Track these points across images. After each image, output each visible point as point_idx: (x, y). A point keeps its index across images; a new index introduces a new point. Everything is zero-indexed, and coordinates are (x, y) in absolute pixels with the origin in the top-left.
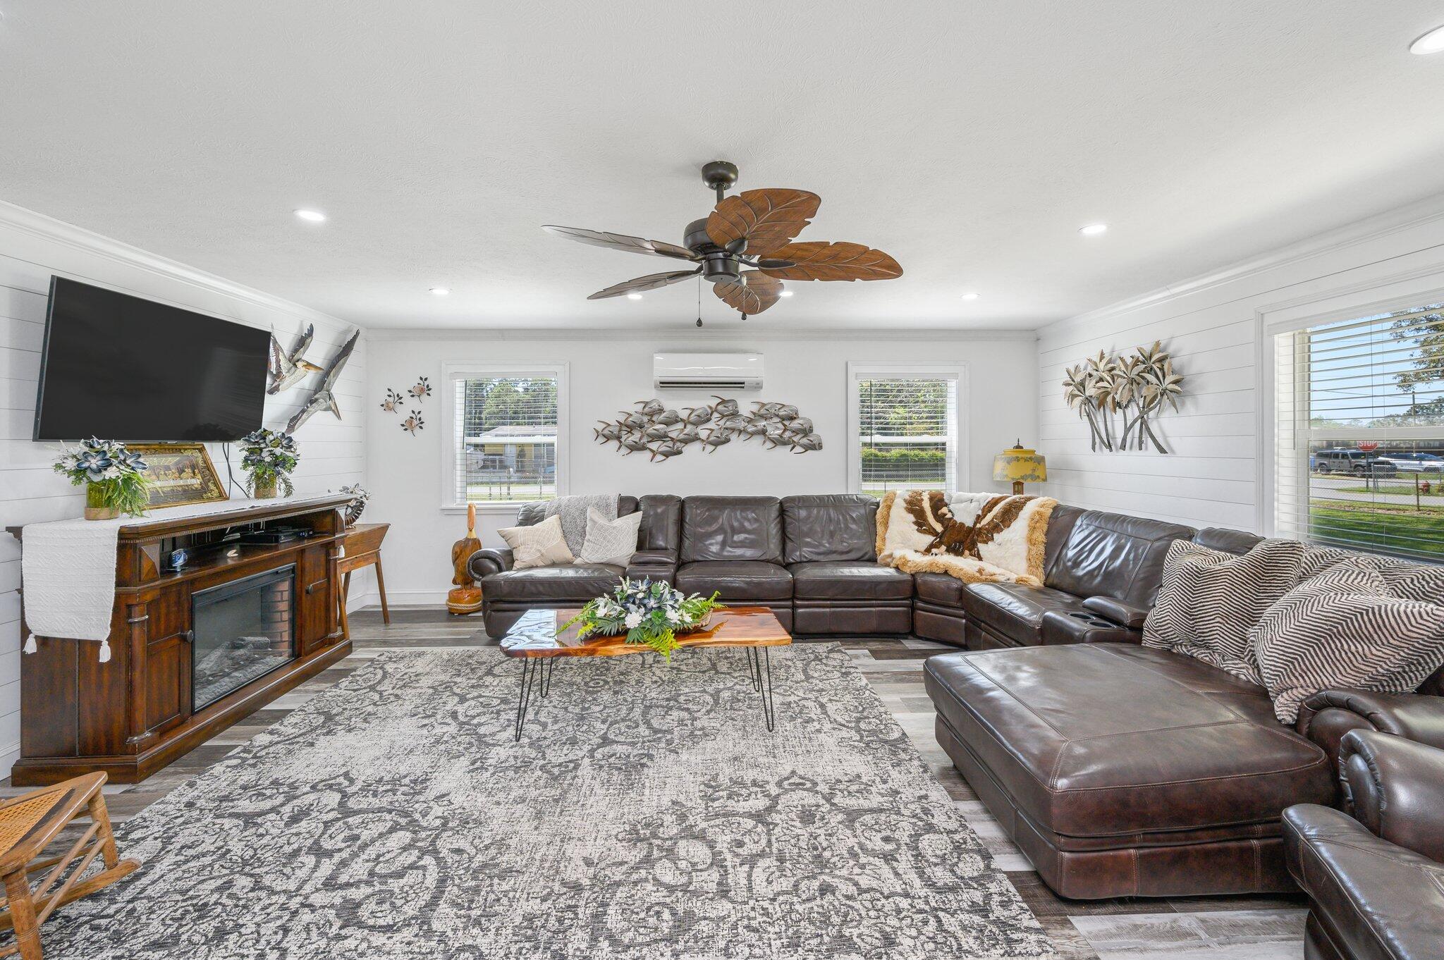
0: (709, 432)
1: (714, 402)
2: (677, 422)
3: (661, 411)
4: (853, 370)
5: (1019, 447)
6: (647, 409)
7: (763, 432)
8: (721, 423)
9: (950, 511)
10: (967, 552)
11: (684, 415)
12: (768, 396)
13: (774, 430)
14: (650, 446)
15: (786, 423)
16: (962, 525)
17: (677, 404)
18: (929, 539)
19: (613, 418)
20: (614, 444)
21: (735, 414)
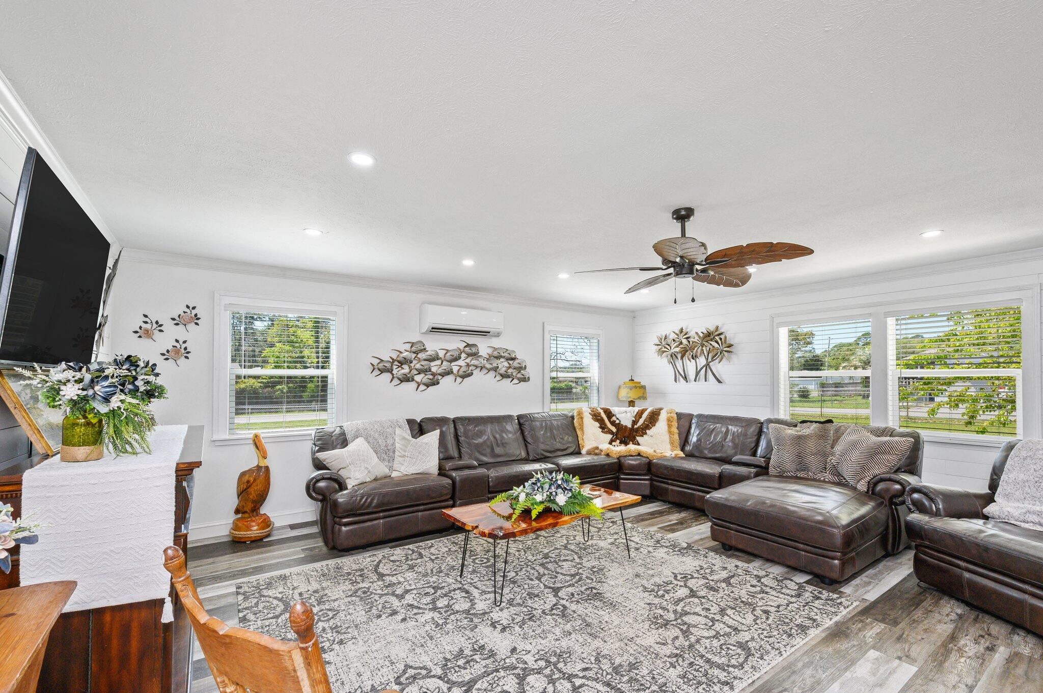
0: (458, 368)
1: (462, 346)
2: (438, 359)
3: (425, 350)
4: (547, 328)
5: (632, 380)
6: (414, 349)
7: (496, 369)
8: (468, 360)
9: (618, 419)
10: (631, 442)
11: (441, 354)
13: (503, 365)
15: (511, 362)
16: (626, 427)
17: (435, 345)
18: (609, 437)
19: (387, 355)
20: (387, 376)
21: (475, 355)
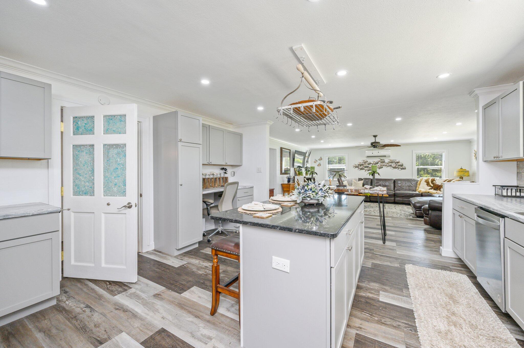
0: (378, 166)
1: (379, 160)
3: (367, 162)
4: (414, 152)
5: (461, 168)
6: (364, 162)
7: (391, 166)
8: (381, 164)
9: (436, 182)
10: (438, 190)
11: (372, 163)
12: (392, 158)
13: (393, 165)
14: (365, 169)
15: (396, 164)
16: (438, 185)
17: (371, 160)
18: (430, 187)
19: (357, 163)
20: (357, 168)
21: (384, 162)
